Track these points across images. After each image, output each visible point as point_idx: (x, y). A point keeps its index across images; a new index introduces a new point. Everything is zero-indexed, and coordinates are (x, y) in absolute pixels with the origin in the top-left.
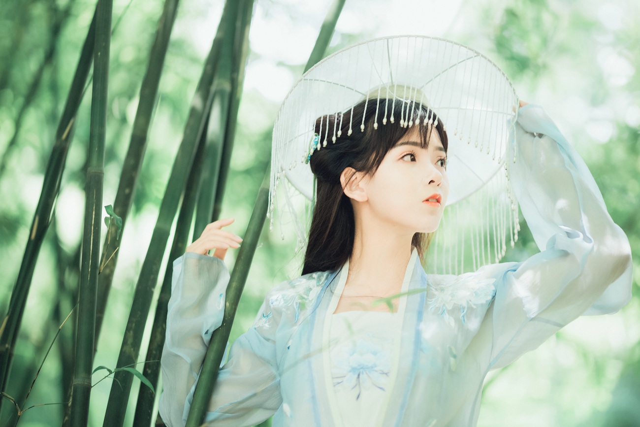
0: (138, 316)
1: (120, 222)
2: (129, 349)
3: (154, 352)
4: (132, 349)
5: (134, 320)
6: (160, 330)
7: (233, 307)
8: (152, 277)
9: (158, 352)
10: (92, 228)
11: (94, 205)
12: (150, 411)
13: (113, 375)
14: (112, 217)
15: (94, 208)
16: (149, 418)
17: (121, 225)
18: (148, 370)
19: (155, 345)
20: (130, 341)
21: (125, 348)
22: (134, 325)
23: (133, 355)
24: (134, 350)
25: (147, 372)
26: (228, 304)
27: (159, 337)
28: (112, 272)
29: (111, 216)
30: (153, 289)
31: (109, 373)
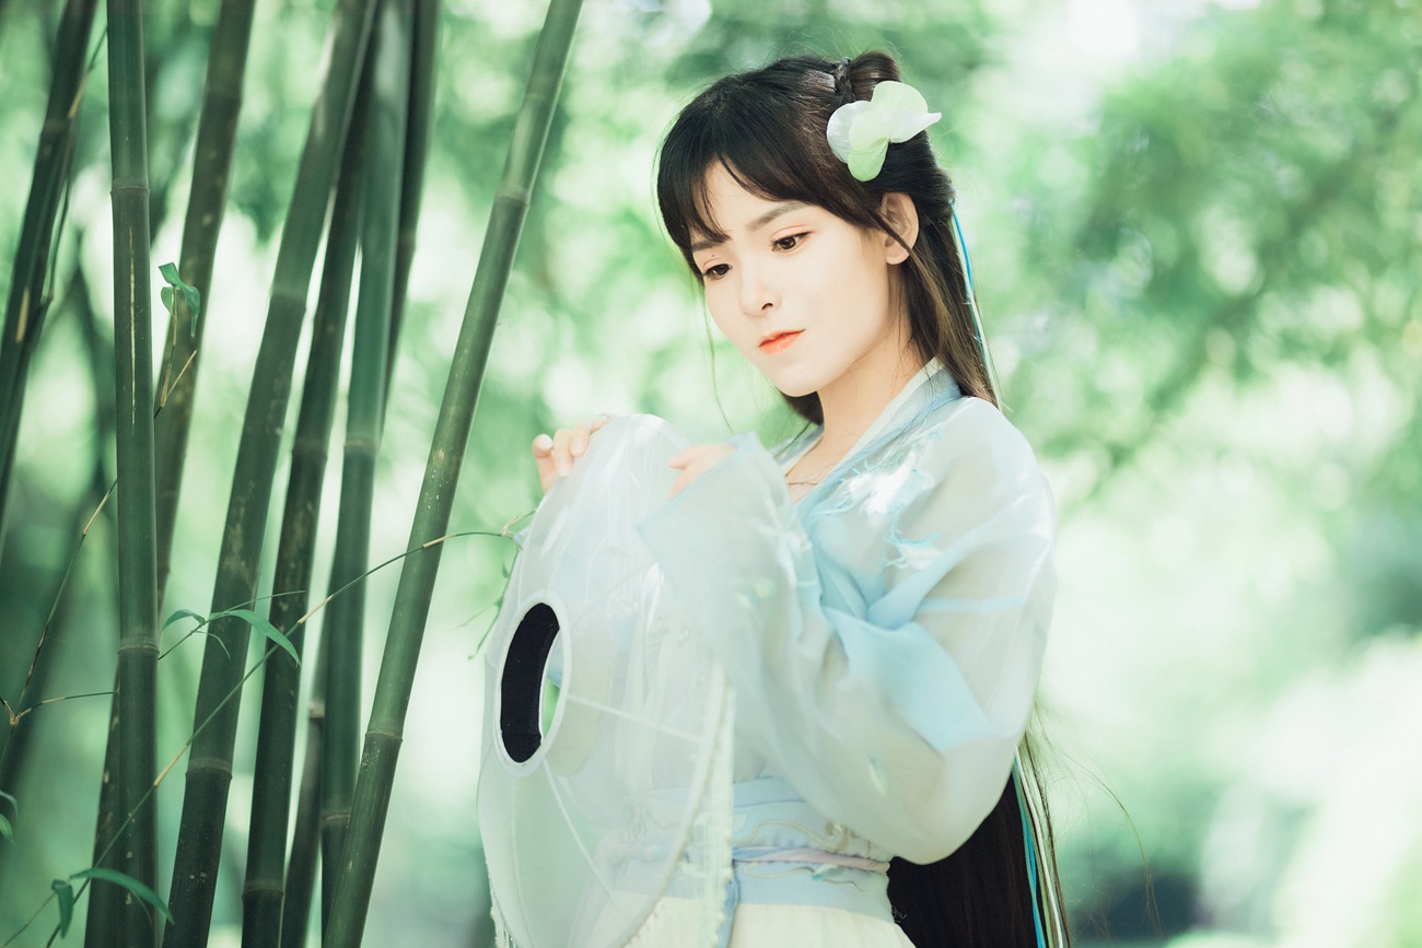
0: (250, 491)
1: (195, 297)
2: (235, 564)
3: (292, 565)
4: (243, 563)
5: (243, 499)
6: (300, 515)
7: (454, 459)
8: (274, 404)
9: (300, 564)
10: (132, 313)
11: (132, 260)
12: (292, 693)
13: (205, 628)
14: (178, 288)
15: (132, 266)
16: (291, 707)
17: (197, 304)
18: (281, 604)
19: (293, 549)
20: (237, 546)
21: (227, 563)
22: (242, 510)
23: (246, 575)
24: (247, 565)
25: (280, 609)
26: (441, 454)
27: (299, 531)
28: (188, 398)
29: (174, 285)
30: (278, 431)
31: (198, 624)
